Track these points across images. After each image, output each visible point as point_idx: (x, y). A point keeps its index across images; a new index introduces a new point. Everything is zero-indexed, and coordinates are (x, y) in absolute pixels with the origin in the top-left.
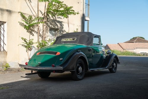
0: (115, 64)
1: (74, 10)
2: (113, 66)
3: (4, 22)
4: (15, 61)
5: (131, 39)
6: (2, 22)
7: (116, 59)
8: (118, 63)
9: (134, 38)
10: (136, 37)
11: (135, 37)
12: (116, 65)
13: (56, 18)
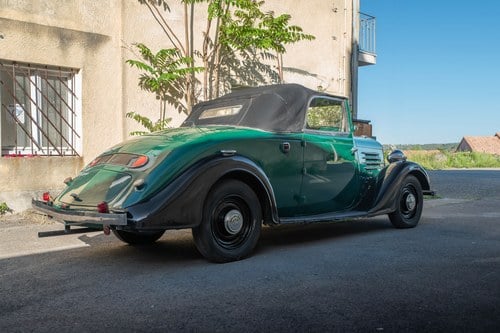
0: (411, 199)
1: (301, 27)
2: (404, 206)
3: (72, 69)
6: (66, 69)
7: (420, 182)
8: (425, 194)
12: (419, 201)
13: (255, 55)
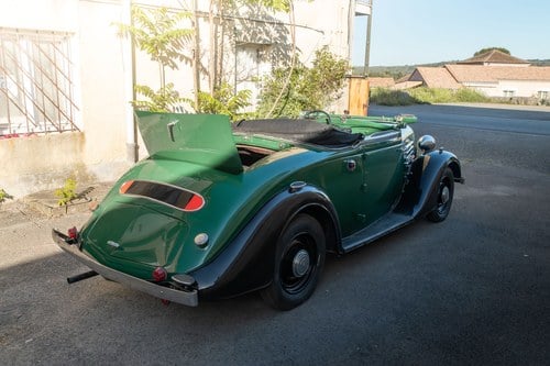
0: (446, 192)
2: (440, 199)
3: (67, 33)
4: (117, 160)
5: (476, 54)
6: (60, 33)
9: (483, 51)
10: (489, 50)
11: (486, 48)
